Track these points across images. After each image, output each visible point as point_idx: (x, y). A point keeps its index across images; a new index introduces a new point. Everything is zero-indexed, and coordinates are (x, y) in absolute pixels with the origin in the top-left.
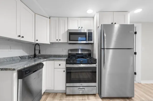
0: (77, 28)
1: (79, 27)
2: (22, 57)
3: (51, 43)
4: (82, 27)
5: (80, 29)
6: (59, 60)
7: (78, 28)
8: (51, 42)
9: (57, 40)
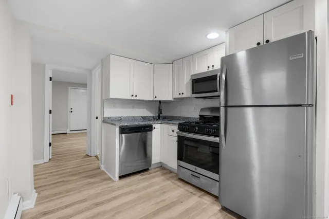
0: (206, 70)
1: (209, 67)
2: (145, 117)
3: (174, 99)
4: (213, 66)
5: (211, 69)
6: (172, 124)
7: (208, 69)
8: (174, 97)
9: (180, 94)
